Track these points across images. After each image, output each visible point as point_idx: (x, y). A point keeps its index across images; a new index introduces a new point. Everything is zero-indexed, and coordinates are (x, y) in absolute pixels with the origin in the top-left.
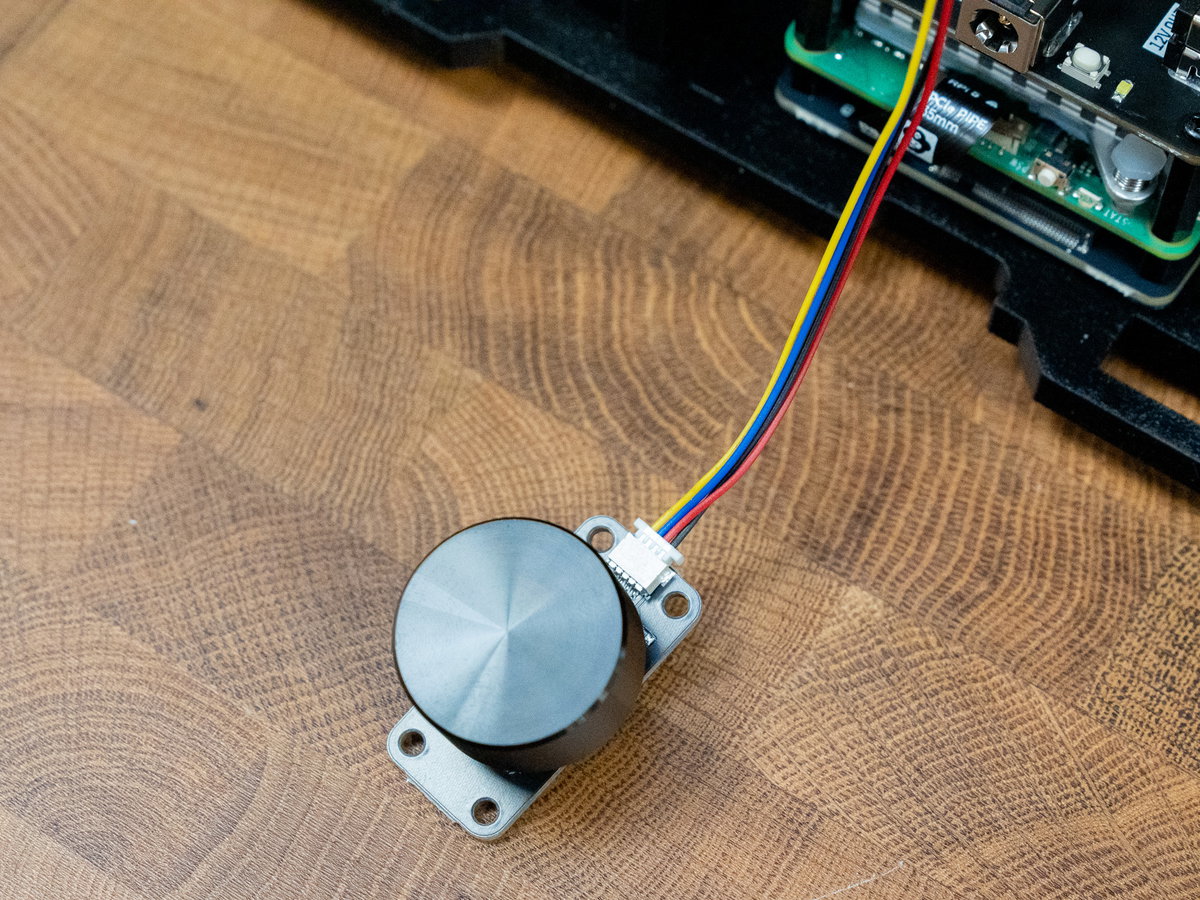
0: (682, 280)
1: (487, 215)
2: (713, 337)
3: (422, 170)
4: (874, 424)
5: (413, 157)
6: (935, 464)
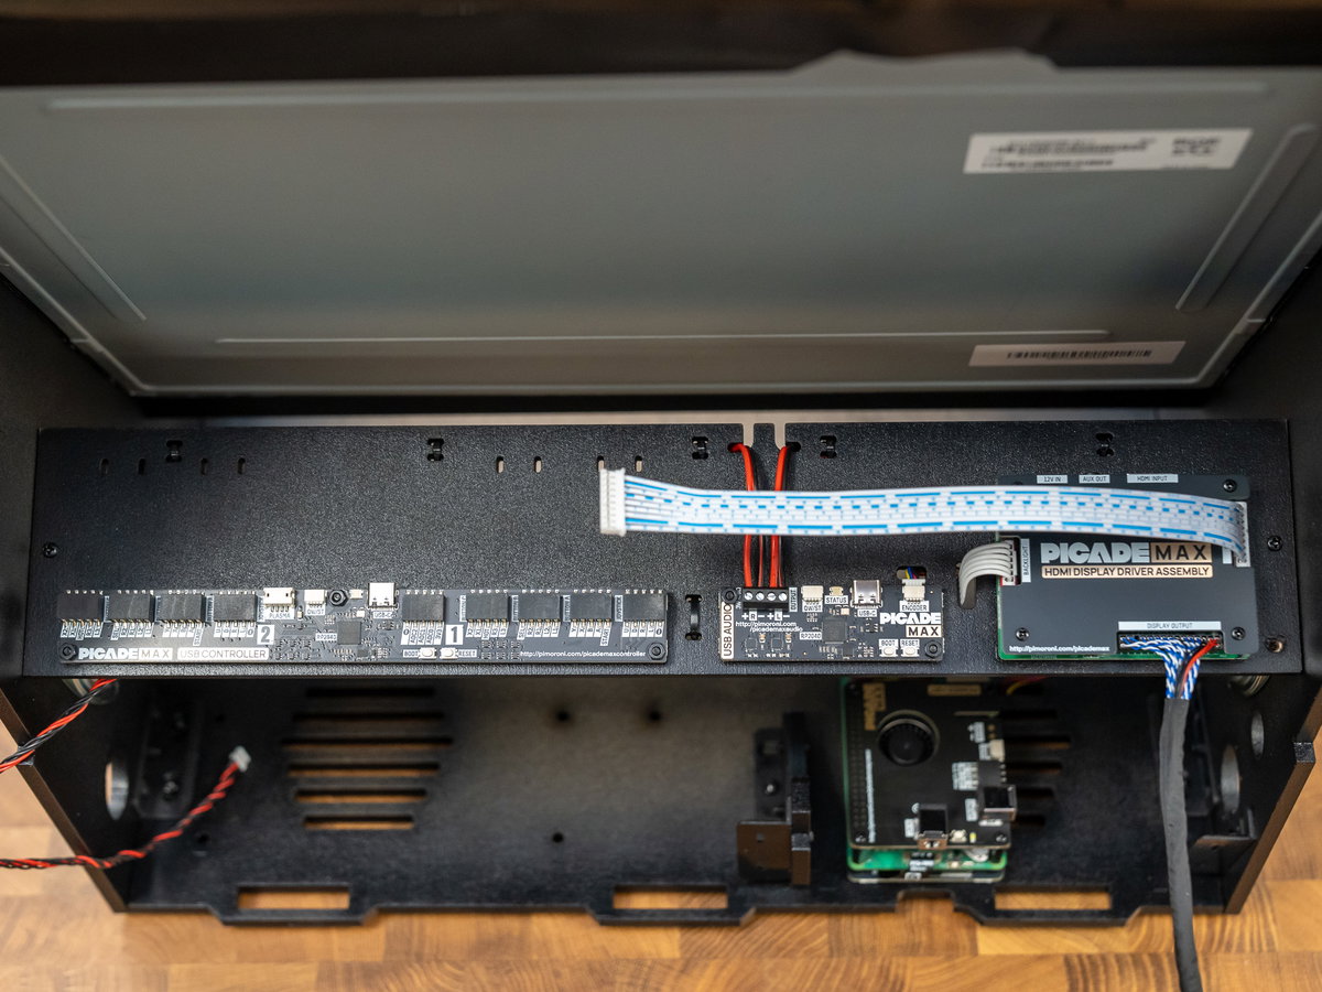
0: (422, 967)
1: (349, 982)
2: (443, 981)
3: (320, 979)
4: (506, 979)
5: (313, 976)
6: (531, 980)
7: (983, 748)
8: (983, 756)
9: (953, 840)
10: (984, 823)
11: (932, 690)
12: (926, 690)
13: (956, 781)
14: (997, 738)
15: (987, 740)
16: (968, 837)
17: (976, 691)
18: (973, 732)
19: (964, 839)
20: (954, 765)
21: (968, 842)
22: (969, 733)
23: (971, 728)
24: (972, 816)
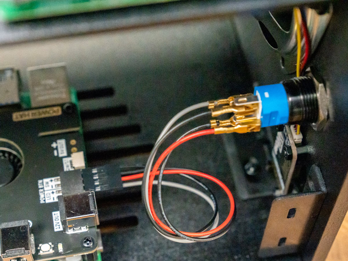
7: (66, 162)
8: (67, 168)
9: (41, 253)
10: (70, 232)
11: (16, 117)
12: (11, 117)
13: (42, 196)
14: (79, 151)
15: (69, 154)
16: (55, 248)
17: (57, 112)
18: (57, 148)
19: (52, 251)
20: (40, 181)
21: (57, 253)
22: (53, 149)
23: (54, 145)
24: (58, 227)
